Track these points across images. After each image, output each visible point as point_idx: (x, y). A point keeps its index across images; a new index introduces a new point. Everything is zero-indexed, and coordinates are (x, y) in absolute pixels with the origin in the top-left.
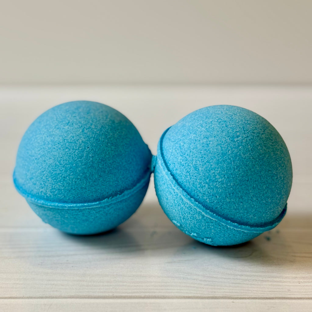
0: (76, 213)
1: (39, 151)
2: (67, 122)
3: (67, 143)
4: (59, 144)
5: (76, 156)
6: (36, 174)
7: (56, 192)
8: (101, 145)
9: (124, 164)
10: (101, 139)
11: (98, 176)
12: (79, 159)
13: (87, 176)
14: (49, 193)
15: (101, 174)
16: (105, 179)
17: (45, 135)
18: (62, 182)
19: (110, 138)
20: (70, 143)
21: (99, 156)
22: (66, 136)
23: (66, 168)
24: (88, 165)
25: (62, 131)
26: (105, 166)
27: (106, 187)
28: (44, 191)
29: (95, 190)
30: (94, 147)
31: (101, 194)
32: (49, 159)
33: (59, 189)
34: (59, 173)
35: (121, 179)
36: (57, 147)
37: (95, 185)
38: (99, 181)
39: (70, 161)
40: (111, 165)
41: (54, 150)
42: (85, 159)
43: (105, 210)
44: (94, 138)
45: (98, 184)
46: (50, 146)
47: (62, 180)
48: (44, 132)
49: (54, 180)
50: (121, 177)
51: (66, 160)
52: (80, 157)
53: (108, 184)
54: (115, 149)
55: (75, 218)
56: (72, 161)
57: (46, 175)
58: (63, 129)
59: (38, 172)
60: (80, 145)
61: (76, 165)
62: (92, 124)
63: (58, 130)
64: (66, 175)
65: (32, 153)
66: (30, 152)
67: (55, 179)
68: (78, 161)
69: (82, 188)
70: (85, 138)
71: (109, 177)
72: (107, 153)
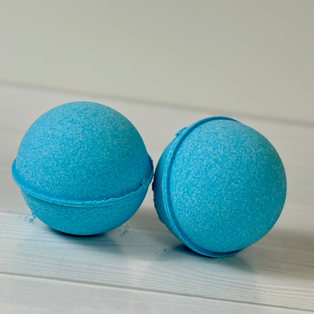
0: (60, 209)
1: (38, 141)
2: (71, 119)
3: (65, 139)
4: (57, 138)
5: (70, 153)
6: (30, 163)
7: (45, 183)
8: (97, 148)
9: (116, 172)
10: (98, 142)
11: (87, 177)
12: (72, 157)
13: (76, 175)
14: (38, 183)
15: (90, 176)
16: (93, 182)
17: (48, 127)
18: (51, 176)
19: (108, 144)
20: (67, 139)
21: (92, 158)
22: (66, 132)
23: (58, 163)
24: (80, 164)
25: (64, 127)
26: (96, 169)
27: (92, 190)
28: (34, 181)
29: (81, 190)
30: (90, 148)
31: (86, 196)
32: (45, 151)
33: (47, 182)
34: (51, 166)
35: (109, 185)
36: (54, 141)
37: (82, 185)
38: (87, 182)
39: (63, 157)
40: (102, 170)
41: (51, 143)
42: (78, 158)
43: (88, 212)
44: (92, 140)
45: (85, 185)
46: (49, 139)
47: (52, 174)
48: (47, 125)
49: (44, 172)
50: (109, 183)
51: (60, 155)
52: (74, 155)
53: (95, 187)
54: (110, 155)
55: (58, 213)
56: (65, 157)
57: (39, 165)
58: (66, 125)
59: (32, 161)
60: (77, 144)
61: (68, 161)
62: (94, 127)
63: (61, 125)
64: (57, 169)
65: (31, 142)
66: (30, 141)
67: (46, 171)
68: (71, 158)
69: (69, 185)
70: (83, 138)
71: (97, 181)
72: (101, 157)
